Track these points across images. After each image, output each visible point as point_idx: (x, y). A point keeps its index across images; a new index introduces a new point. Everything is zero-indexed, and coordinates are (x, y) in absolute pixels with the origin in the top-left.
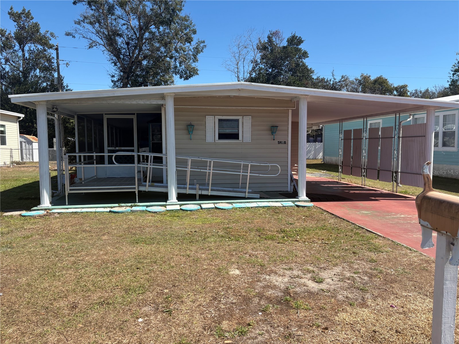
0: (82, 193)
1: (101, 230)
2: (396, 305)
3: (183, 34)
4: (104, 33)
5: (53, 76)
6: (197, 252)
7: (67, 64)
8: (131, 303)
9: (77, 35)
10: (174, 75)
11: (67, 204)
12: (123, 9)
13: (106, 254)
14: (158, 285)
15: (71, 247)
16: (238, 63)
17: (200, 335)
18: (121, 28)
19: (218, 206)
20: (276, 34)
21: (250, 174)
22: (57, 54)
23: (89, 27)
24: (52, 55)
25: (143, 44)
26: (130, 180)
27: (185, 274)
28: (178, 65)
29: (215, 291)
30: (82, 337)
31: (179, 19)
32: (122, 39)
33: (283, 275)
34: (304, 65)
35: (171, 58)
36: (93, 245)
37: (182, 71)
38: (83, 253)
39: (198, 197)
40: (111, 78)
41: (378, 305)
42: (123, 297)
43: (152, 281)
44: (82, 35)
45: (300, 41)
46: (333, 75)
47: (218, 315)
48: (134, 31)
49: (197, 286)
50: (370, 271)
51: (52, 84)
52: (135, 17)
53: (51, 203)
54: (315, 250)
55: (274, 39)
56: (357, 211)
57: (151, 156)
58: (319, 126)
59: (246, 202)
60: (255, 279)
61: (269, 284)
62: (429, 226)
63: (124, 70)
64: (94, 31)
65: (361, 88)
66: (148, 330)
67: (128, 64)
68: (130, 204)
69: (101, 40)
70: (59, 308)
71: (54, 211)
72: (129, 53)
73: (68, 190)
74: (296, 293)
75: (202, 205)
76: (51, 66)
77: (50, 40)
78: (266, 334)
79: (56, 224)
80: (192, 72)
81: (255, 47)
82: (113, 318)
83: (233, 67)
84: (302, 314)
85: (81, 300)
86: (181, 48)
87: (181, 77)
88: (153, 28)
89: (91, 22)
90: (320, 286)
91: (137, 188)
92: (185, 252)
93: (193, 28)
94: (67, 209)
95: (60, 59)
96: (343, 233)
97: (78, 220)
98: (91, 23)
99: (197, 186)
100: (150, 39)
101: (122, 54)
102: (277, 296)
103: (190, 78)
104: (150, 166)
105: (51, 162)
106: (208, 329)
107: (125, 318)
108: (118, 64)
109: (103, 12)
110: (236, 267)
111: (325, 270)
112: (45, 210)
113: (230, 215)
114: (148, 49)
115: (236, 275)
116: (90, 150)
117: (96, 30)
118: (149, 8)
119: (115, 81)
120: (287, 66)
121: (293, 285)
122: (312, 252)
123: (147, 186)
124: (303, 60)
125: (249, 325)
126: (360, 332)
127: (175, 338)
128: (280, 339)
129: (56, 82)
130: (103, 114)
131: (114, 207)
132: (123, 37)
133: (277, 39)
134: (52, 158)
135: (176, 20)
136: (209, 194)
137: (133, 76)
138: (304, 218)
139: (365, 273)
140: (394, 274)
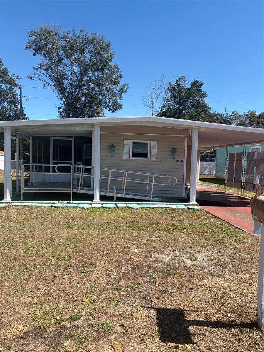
0: (33, 192)
1: (44, 218)
2: (245, 277)
3: (112, 78)
4: (55, 77)
5: (17, 108)
6: (109, 236)
7: (27, 99)
8: (60, 266)
9: (35, 78)
10: (104, 108)
11: (22, 200)
12: (69, 59)
13: (46, 235)
14: (80, 256)
15: (23, 228)
16: (153, 100)
17: (104, 288)
18: (67, 73)
19: (129, 205)
20: (182, 79)
21: (154, 184)
22: (21, 91)
23: (44, 72)
24: (17, 92)
25: (83, 85)
26: (67, 185)
27: (100, 249)
28: (108, 101)
29: (119, 261)
30: (27, 284)
31: (110, 67)
32: (67, 81)
33: (169, 254)
34: (203, 103)
35: (103, 96)
36: (39, 228)
37: (110, 106)
38: (31, 233)
39: (115, 199)
40: (58, 109)
41: (232, 277)
42: (56, 262)
43: (76, 253)
44: (39, 78)
45: (201, 85)
46: (226, 110)
47: (119, 276)
48: (76, 75)
49: (106, 258)
50: (232, 255)
51: (16, 113)
52: (77, 65)
53: (11, 198)
54: (195, 239)
55: (181, 83)
56: (232, 214)
57: (83, 168)
58: (211, 150)
59: (150, 204)
60: (148, 256)
61: (157, 260)
62: (257, 219)
63: (68, 104)
64: (47, 75)
65: (249, 121)
66: (70, 283)
67: (71, 100)
68: (66, 202)
69: (52, 82)
70: (13, 266)
71: (13, 204)
72: (72, 92)
73: (23, 190)
74: (175, 266)
75: (118, 205)
76: (15, 100)
77: (16, 81)
78: (150, 290)
79: (14, 213)
80: (117, 107)
81: (166, 88)
82: (48, 274)
83: (149, 103)
84: (176, 279)
85: (28, 262)
86: (110, 89)
87: (109, 110)
88: (90, 73)
89: (45, 68)
90: (194, 263)
91: (71, 190)
92: (102, 235)
93: (120, 74)
94: (22, 203)
95: (22, 95)
96: (219, 228)
97: (29, 211)
98: (45, 70)
99: (115, 191)
100: (88, 82)
101: (66, 92)
102: (162, 268)
103: (116, 111)
104: (82, 175)
105: (13, 170)
106: (110, 285)
107: (56, 275)
108: (63, 99)
109: (54, 62)
110: (136, 247)
111: (199, 252)
112: (7, 203)
113: (137, 213)
114: (86, 89)
115: (135, 253)
116: (40, 162)
117: (49, 75)
118: (88, 59)
119: (61, 112)
120: (191, 103)
121: (174, 261)
122: (192, 240)
123: (79, 189)
124: (203, 99)
125: (139, 284)
126: (214, 293)
127: (88, 289)
128: (159, 294)
129: (18, 112)
130: (50, 136)
131: (55, 203)
132: (68, 80)
133: (183, 83)
134: (13, 167)
135: (108, 67)
136: (124, 197)
137: (74, 108)
138: (192, 217)
139: (228, 256)
140: (249, 258)
